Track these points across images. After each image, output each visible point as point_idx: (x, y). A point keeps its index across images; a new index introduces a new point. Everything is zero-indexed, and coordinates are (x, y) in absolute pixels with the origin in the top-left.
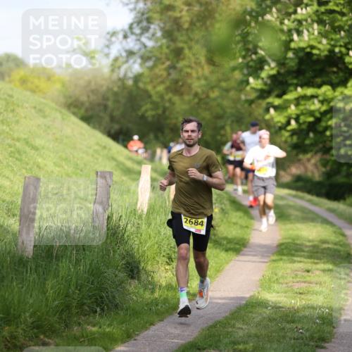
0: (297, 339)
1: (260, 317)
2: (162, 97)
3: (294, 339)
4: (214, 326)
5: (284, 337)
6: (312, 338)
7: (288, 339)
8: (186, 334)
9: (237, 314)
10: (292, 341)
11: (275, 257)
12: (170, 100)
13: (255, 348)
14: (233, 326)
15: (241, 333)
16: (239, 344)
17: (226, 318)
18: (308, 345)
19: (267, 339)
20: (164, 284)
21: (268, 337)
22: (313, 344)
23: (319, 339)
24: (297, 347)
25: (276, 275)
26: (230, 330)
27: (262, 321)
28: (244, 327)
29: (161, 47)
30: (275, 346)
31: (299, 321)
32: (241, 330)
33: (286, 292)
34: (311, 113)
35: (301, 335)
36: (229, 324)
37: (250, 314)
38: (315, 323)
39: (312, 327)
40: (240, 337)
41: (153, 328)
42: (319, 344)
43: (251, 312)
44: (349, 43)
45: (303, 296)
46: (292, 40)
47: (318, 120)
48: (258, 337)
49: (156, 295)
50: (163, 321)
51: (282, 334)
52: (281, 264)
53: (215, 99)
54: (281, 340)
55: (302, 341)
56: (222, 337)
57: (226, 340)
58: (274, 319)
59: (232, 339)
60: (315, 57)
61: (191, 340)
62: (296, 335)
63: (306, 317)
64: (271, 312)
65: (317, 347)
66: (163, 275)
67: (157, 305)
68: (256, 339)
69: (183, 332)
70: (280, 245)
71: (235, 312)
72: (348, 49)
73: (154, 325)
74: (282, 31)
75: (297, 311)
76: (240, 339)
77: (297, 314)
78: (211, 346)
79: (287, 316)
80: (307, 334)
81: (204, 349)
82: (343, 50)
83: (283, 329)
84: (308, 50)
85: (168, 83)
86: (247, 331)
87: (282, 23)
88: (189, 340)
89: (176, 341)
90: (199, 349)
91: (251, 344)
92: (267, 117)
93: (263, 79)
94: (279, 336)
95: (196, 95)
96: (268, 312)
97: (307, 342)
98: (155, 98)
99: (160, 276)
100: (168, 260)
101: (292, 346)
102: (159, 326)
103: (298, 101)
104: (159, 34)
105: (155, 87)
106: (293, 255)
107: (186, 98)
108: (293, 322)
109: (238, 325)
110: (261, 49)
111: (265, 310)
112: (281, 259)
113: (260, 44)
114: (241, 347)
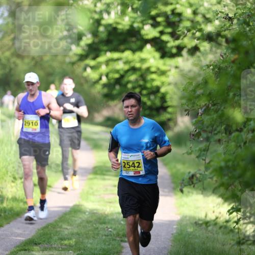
0: (107, 236)
1: (80, 220)
2: (8, 60)
3: (105, 236)
4: (46, 227)
5: (98, 234)
6: (118, 235)
7: (100, 236)
8: (26, 233)
9: (63, 219)
10: (104, 237)
11: (91, 176)
12: (14, 63)
13: (76, 243)
14: (61, 227)
15: (66, 232)
16: (65, 240)
17: (56, 221)
18: (115, 240)
19: (85, 236)
20: (10, 197)
21: (86, 234)
22: (118, 239)
23: (123, 236)
24: (107, 242)
25: (92, 189)
26: (58, 229)
27: (81, 223)
28: (68, 227)
29: (7, 24)
30: (91, 241)
31: (109, 223)
32: (67, 229)
33: (99, 202)
34: (117, 71)
35: (110, 233)
36: (58, 225)
37: (73, 218)
38: (120, 224)
39: (118, 226)
40: (66, 235)
41: (2, 229)
42: (123, 239)
43: (73, 216)
44: (144, 20)
45: (111, 204)
46: (102, 18)
47: (122, 77)
48: (79, 234)
49: (5, 205)
50: (9, 223)
51: (96, 232)
52: (95, 181)
53: (47, 62)
54: (96, 237)
55: (111, 237)
56: (52, 235)
57: (56, 238)
58: (91, 222)
59: (60, 236)
60: (119, 31)
61: (30, 237)
62: (106, 233)
63: (113, 220)
64: (89, 216)
65: (122, 241)
66: (10, 190)
67: (5, 212)
68: (78, 236)
69: (24, 231)
70: (95, 168)
71: (62, 217)
72: (144, 25)
73: (2, 227)
74: (95, 12)
75: (107, 215)
76: (66, 237)
77: (107, 218)
78: (44, 241)
79: (100, 219)
80: (115, 232)
81: (39, 244)
82: (140, 25)
83: (97, 228)
84: (114, 26)
85: (12, 50)
86: (70, 230)
87: (95, 6)
88: (29, 237)
89: (19, 238)
90: (36, 244)
91: (74, 240)
92: (85, 74)
93: (81, 47)
94: (94, 234)
95: (33, 58)
96: (86, 216)
97: (114, 238)
98: (4, 61)
99: (7, 191)
100: (13, 179)
101: (104, 241)
102: (6, 227)
103: (107, 63)
104: (6, 14)
105: (3, 53)
106: (104, 175)
107: (27, 61)
108: (105, 223)
109: (65, 226)
110: (80, 25)
111: (84, 215)
112: (95, 178)
113: (79, 22)
114: (66, 242)
